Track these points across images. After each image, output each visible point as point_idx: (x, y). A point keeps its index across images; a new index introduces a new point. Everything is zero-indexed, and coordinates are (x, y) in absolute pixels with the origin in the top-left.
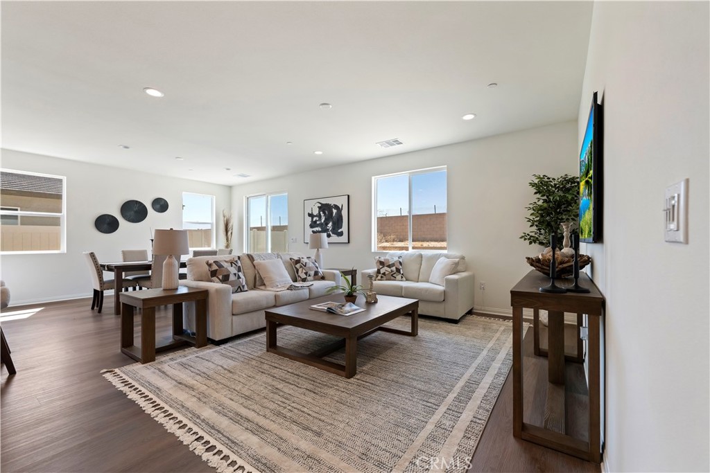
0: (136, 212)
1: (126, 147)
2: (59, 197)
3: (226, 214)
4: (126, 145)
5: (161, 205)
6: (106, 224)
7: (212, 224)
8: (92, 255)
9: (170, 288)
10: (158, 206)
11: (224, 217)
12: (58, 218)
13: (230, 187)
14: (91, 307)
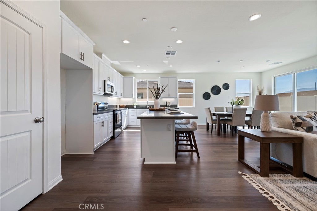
0: (216, 90)
1: (219, 61)
2: (192, 88)
3: (259, 88)
4: (219, 60)
5: (226, 86)
6: (207, 96)
7: (250, 94)
8: (209, 109)
9: (267, 131)
10: (225, 87)
11: (258, 89)
12: (192, 94)
13: (261, 73)
14: (206, 130)
